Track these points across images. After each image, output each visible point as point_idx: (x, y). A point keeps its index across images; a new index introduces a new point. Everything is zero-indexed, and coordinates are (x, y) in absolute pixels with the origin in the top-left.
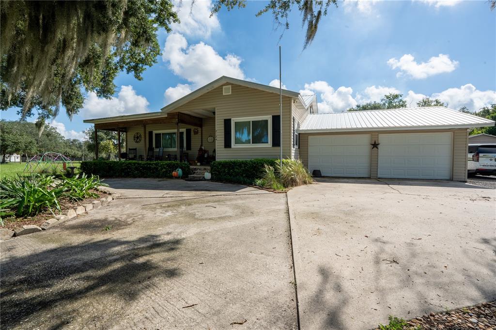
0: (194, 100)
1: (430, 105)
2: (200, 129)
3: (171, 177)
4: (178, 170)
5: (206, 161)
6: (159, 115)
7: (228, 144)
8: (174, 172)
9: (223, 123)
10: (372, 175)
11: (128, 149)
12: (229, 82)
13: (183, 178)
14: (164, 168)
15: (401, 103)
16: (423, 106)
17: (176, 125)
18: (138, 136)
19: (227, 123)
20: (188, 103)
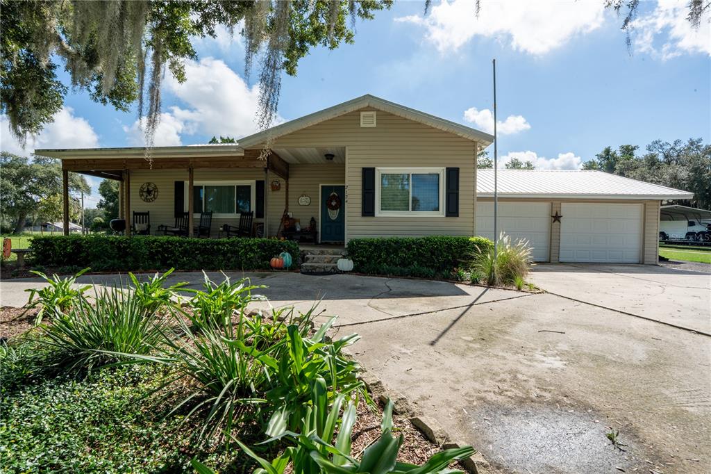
0: (304, 129)
1: (519, 168)
2: (283, 182)
3: (270, 268)
4: (284, 255)
5: (298, 237)
6: (234, 152)
7: (368, 210)
8: (274, 259)
9: (361, 174)
10: (552, 259)
11: (131, 213)
12: (372, 105)
13: (292, 269)
14: (252, 251)
15: (487, 162)
16: (511, 168)
17: (264, 173)
18: (151, 188)
19: (368, 175)
20: (291, 134)
